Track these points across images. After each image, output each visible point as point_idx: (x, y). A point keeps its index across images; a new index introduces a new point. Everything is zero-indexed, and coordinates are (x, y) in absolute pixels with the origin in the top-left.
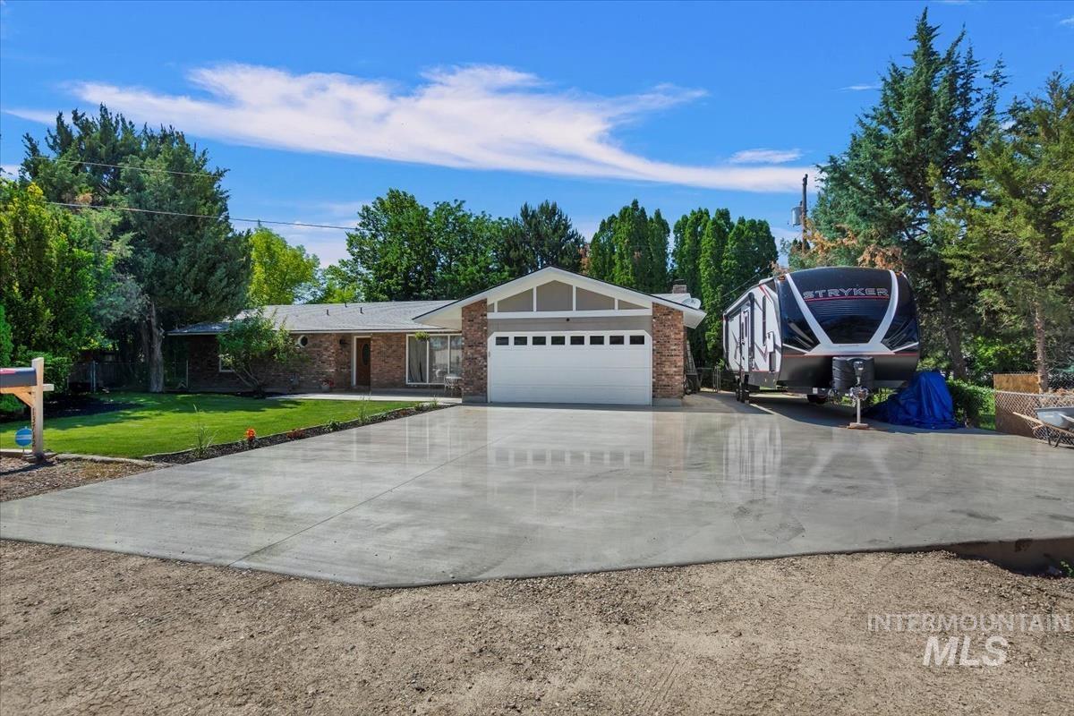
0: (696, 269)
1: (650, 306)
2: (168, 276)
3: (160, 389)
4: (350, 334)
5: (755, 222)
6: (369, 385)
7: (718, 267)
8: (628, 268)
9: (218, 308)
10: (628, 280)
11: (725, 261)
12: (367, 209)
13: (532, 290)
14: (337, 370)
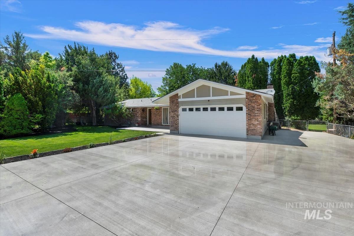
0: (280, 79)
1: (245, 93)
2: (86, 91)
3: (95, 125)
4: (146, 107)
5: (308, 57)
6: (151, 124)
7: (290, 78)
8: (250, 81)
9: (102, 100)
10: (251, 85)
11: (293, 75)
12: (168, 70)
13: (195, 89)
14: (141, 119)
